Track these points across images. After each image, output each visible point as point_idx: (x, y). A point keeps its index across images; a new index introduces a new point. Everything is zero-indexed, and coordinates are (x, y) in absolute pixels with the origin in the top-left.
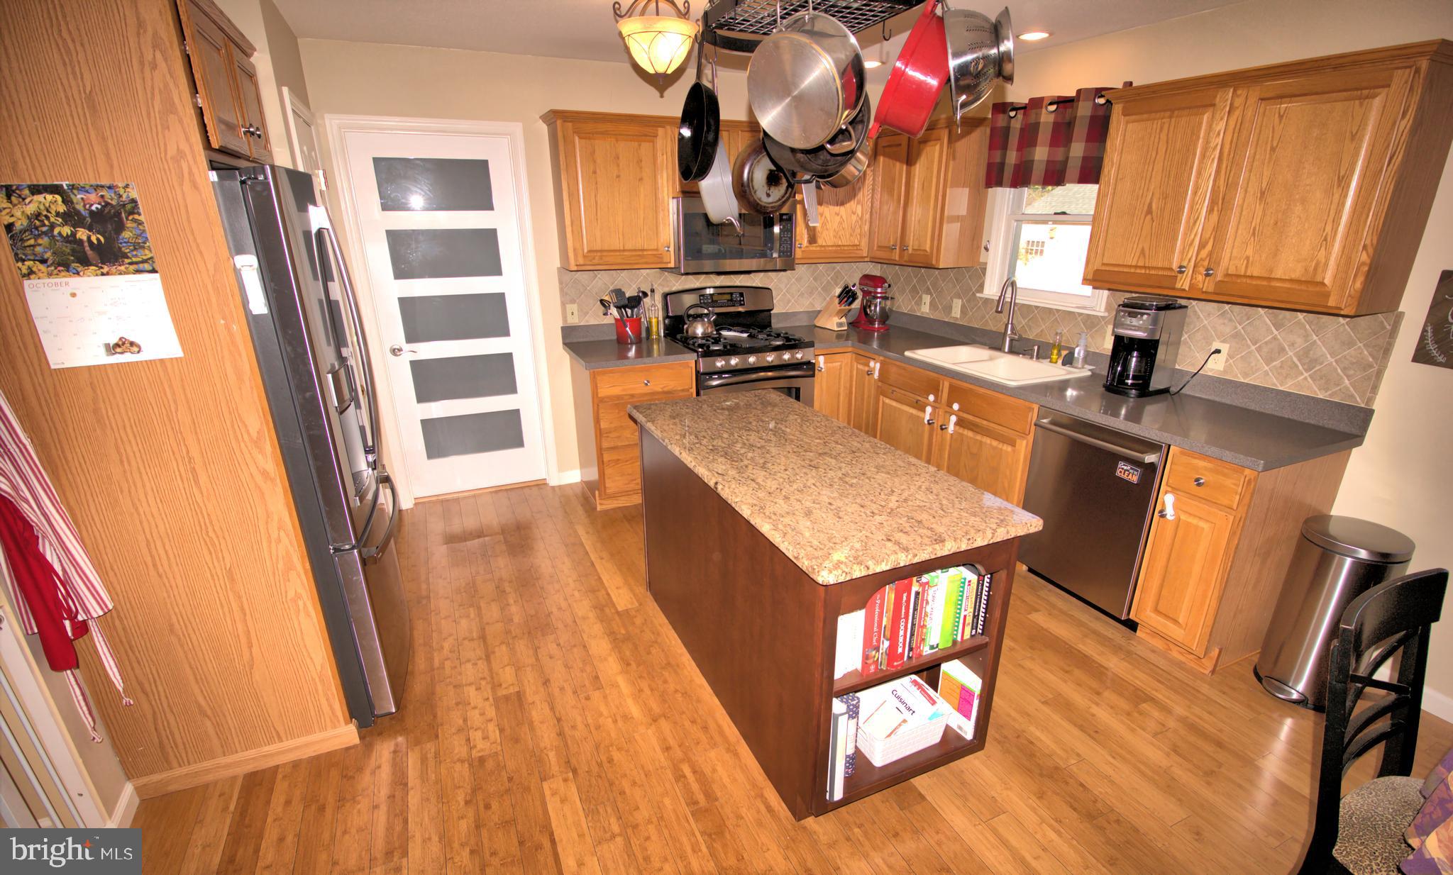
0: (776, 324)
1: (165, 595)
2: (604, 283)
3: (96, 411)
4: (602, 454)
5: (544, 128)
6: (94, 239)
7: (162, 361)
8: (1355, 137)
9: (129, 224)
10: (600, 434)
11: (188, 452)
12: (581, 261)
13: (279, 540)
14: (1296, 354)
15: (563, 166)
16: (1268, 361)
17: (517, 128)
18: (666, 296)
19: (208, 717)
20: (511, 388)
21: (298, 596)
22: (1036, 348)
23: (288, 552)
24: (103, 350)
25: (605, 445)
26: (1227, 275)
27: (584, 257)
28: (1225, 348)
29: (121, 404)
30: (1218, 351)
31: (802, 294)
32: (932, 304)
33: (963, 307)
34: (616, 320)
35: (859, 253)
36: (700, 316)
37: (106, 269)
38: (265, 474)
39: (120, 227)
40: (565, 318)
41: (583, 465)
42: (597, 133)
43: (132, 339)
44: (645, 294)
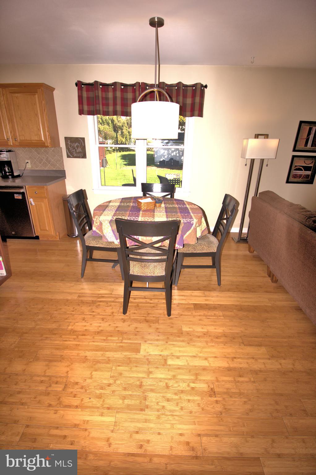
8: (35, 104)
14: (45, 160)
16: (40, 163)
26: (20, 140)
28: (29, 161)
30: (28, 163)
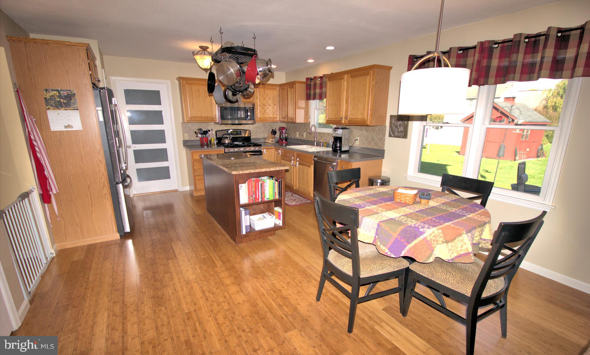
0: (252, 141)
1: (71, 191)
2: (196, 127)
3: (60, 142)
4: (195, 177)
5: (177, 82)
6: (64, 102)
7: (77, 131)
9: (73, 99)
10: (194, 170)
11: (81, 154)
12: (188, 120)
13: (102, 178)
15: (182, 93)
16: (367, 141)
17: (169, 82)
18: (216, 131)
19: (79, 226)
20: (166, 159)
21: (106, 194)
22: (321, 144)
23: (104, 182)
24: (64, 127)
25: (196, 174)
26: (350, 119)
27: (189, 118)
29: (66, 141)
30: (357, 140)
31: (261, 133)
32: (299, 135)
33: (306, 134)
34: (200, 138)
35: (277, 120)
36: (227, 138)
37: (66, 109)
38: (100, 161)
39: (71, 99)
40: (184, 138)
41: (190, 185)
42: (193, 83)
43: (71, 125)
44: (209, 131)
